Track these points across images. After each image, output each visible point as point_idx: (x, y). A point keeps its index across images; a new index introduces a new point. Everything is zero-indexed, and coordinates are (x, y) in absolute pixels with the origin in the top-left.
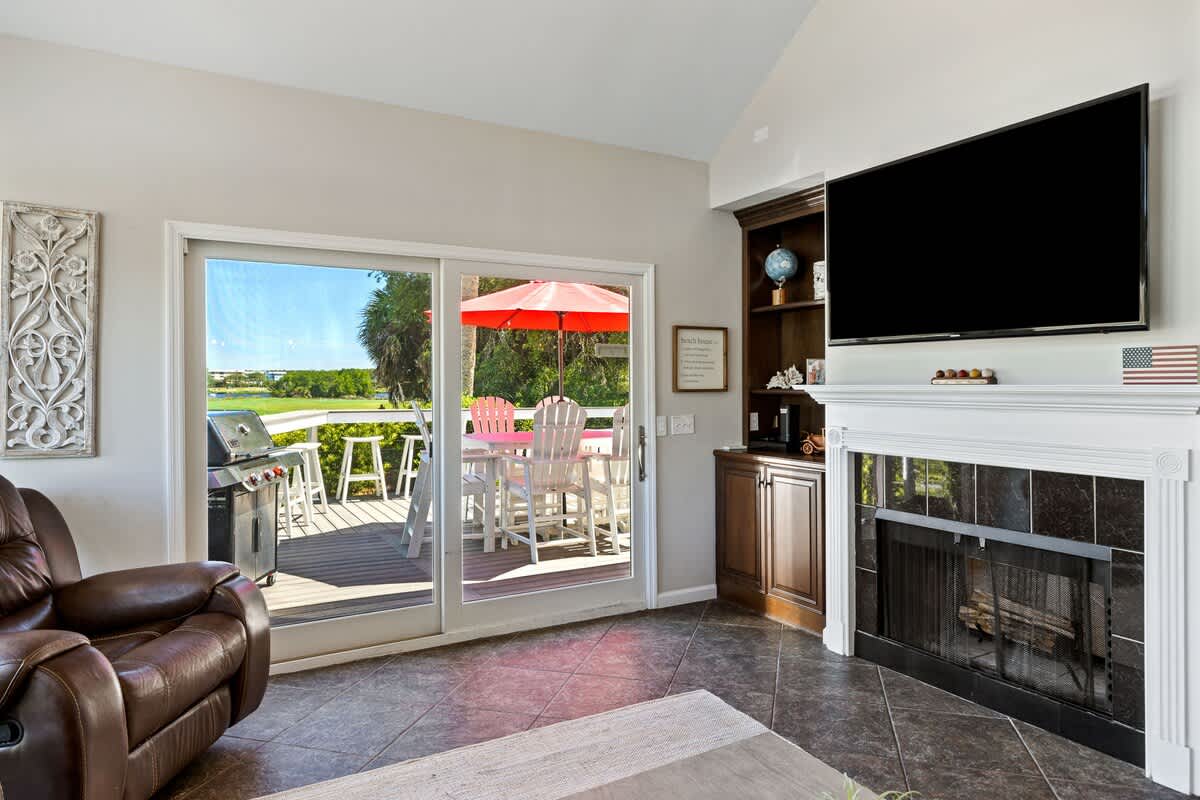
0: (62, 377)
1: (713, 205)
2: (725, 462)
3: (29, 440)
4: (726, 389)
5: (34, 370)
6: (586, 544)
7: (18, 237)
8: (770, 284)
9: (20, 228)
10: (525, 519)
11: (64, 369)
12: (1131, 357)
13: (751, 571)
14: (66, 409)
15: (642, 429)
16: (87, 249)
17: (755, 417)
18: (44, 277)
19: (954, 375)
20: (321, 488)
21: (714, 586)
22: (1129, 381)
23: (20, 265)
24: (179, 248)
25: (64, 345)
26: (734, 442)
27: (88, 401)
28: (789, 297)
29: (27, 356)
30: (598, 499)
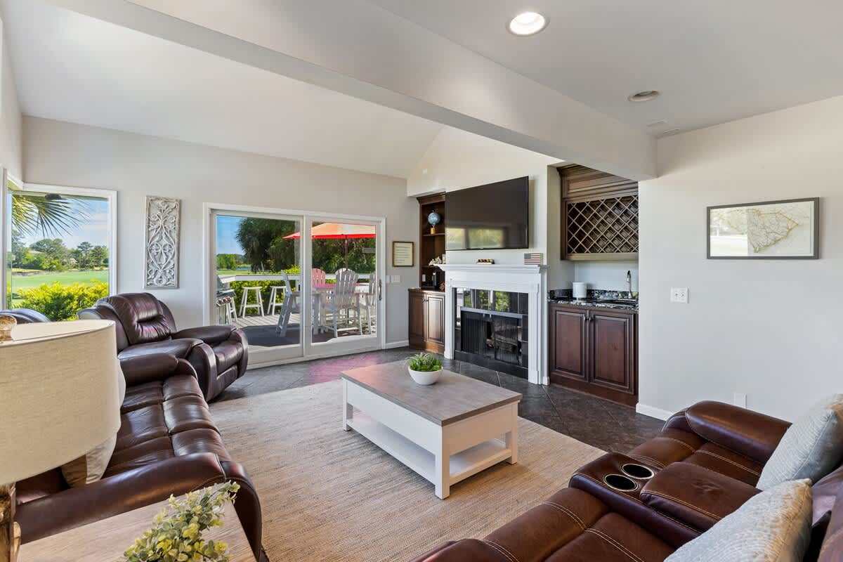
0: (167, 259)
1: (408, 195)
2: (412, 293)
3: (155, 282)
4: (413, 266)
5: (157, 257)
6: (358, 330)
7: (151, 209)
8: (430, 226)
9: (152, 205)
10: (331, 321)
11: (167, 256)
12: (527, 257)
13: (421, 333)
14: (168, 271)
15: (380, 281)
16: (175, 213)
17: (424, 276)
18: (160, 223)
19: (483, 261)
20: (234, 310)
21: (408, 341)
22: (526, 263)
23: (152, 219)
24: (208, 212)
25: (167, 247)
26: (416, 286)
27: (176, 268)
28: (436, 231)
29: (154, 252)
30: (362, 311)
